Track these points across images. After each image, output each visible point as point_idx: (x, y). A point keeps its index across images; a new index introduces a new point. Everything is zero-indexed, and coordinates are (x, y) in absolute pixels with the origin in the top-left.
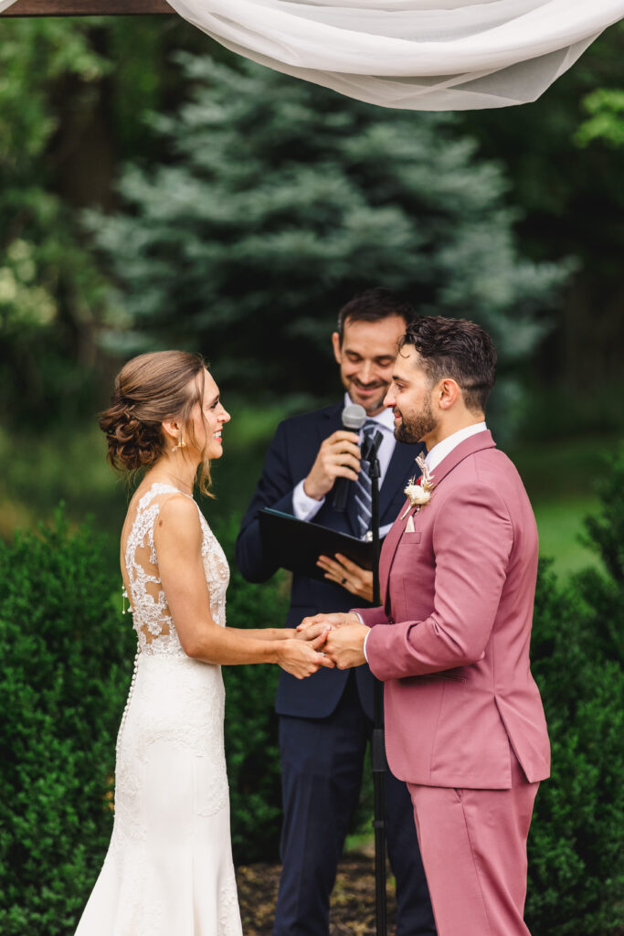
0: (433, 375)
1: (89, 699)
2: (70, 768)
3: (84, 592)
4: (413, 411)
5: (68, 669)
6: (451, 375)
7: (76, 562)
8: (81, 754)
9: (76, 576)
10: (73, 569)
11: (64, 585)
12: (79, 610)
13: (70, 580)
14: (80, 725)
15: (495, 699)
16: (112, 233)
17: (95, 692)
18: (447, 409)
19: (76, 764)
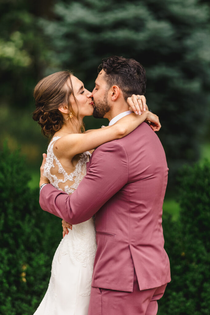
0: (110, 84)
1: (15, 230)
2: (5, 261)
3: (15, 180)
4: (99, 100)
5: (6, 215)
6: (118, 84)
7: (12, 166)
8: (11, 255)
9: (12, 173)
10: (10, 170)
11: (6, 177)
12: (12, 189)
13: (8, 175)
14: (11, 241)
15: (129, 246)
16: (51, 28)
17: (18, 227)
18: (115, 100)
19: (9, 260)
